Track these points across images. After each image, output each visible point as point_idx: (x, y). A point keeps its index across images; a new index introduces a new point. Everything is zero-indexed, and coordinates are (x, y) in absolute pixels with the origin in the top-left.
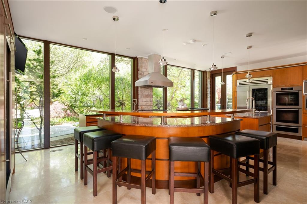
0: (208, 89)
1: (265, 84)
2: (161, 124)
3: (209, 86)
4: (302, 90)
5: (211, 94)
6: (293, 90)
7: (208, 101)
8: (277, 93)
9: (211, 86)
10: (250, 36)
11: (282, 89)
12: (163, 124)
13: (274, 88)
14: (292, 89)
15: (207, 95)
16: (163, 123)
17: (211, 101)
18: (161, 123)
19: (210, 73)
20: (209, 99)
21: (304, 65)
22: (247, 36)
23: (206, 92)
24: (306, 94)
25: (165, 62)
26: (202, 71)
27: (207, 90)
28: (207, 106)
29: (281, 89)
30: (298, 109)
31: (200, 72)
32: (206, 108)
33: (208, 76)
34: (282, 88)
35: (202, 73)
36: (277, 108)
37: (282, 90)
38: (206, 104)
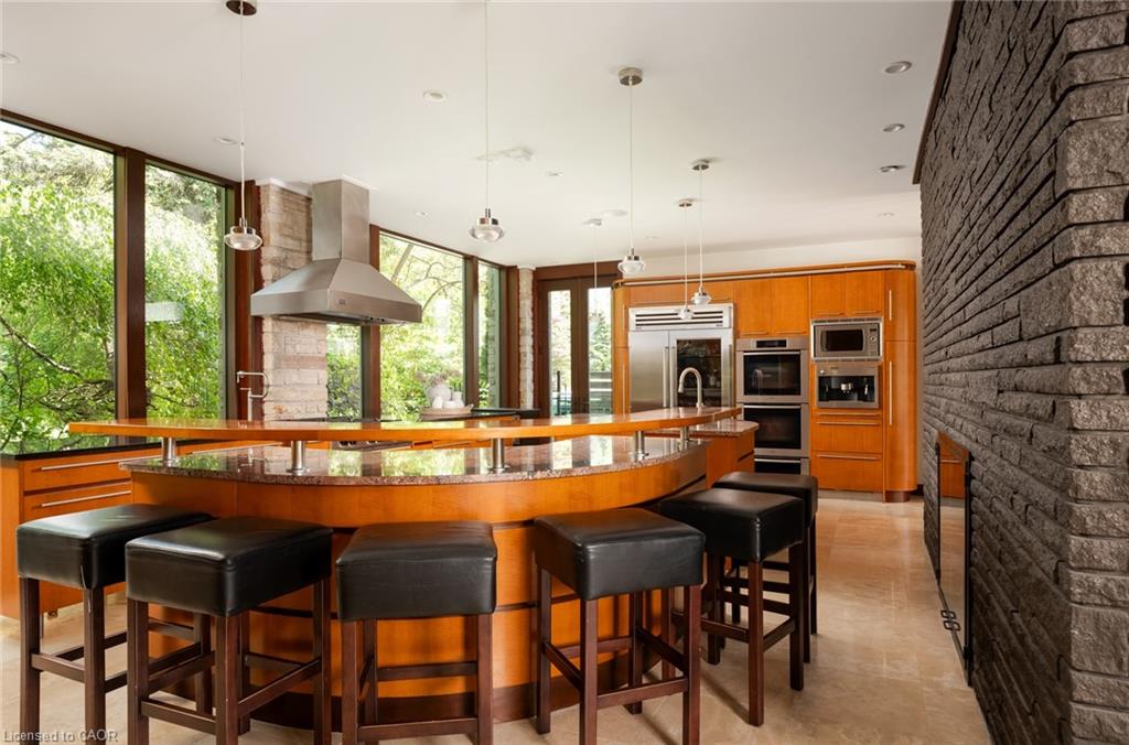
0: (524, 334)
1: (714, 325)
2: (490, 470)
3: (527, 323)
4: (809, 349)
5: (534, 354)
6: (785, 346)
7: (526, 380)
8: (745, 357)
9: (534, 324)
10: (705, 167)
11: (760, 344)
12: (500, 470)
13: (738, 341)
14: (783, 343)
15: (522, 358)
16: (499, 465)
17: (534, 381)
18: (491, 467)
19: (531, 277)
20: (527, 375)
21: (812, 274)
22: (696, 168)
23: (519, 346)
24: (817, 361)
25: (494, 229)
26: (501, 268)
27: (521, 338)
28: (522, 399)
29: (755, 345)
30: (799, 404)
31: (495, 272)
32: (519, 407)
33: (526, 286)
34: (759, 339)
35: (504, 274)
36: (746, 404)
37: (758, 346)
38: (519, 393)
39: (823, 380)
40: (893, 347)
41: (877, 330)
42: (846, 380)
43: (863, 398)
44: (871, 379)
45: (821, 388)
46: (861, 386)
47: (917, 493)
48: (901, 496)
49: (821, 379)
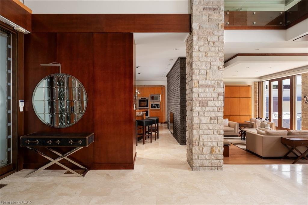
4: (149, 99)
8: (139, 100)
11: (141, 98)
13: (138, 98)
14: (145, 98)
24: (151, 101)
30: (148, 109)
39: (152, 105)
40: (162, 99)
41: (160, 96)
42: (155, 104)
43: (158, 107)
44: (159, 104)
45: (151, 106)
46: (158, 105)
47: (166, 123)
48: (163, 123)
49: (151, 104)
